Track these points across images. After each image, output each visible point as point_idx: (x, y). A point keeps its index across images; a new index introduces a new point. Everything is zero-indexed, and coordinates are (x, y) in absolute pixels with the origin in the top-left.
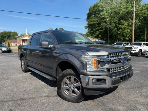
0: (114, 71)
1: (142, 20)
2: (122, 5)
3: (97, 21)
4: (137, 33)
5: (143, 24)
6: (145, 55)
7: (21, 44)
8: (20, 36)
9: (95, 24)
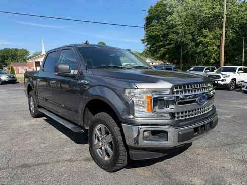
0: (182, 117)
1: (237, 29)
2: (204, 3)
3: (162, 30)
4: (228, 52)
5: (240, 35)
6: (241, 87)
7: (34, 69)
8: (33, 57)
9: (158, 36)
